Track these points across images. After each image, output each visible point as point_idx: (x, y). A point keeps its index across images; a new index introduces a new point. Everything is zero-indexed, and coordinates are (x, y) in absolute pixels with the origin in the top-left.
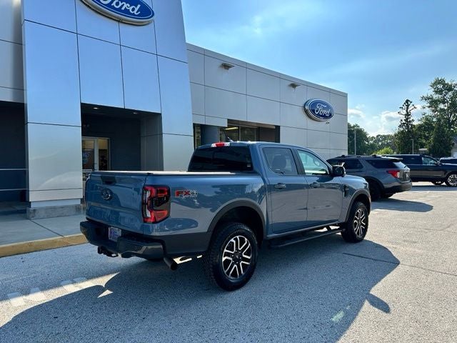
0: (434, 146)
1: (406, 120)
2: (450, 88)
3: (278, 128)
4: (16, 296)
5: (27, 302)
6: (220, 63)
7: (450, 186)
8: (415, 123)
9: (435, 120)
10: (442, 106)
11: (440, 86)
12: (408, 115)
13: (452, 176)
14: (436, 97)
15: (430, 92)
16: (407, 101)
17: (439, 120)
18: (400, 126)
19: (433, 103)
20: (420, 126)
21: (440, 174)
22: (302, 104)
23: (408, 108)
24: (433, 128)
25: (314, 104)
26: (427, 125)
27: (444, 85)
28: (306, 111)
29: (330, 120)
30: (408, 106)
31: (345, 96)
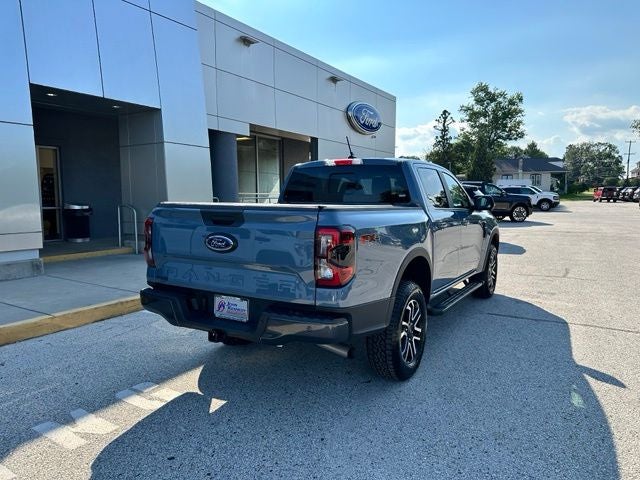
0: (473, 172)
1: (442, 137)
2: (492, 98)
3: (315, 140)
4: (51, 429)
5: (85, 436)
6: (237, 35)
7: (516, 221)
8: (452, 142)
9: (473, 138)
10: (482, 120)
11: (482, 94)
12: (445, 130)
13: (517, 209)
14: (477, 108)
15: (470, 101)
16: (445, 112)
17: (480, 138)
18: (436, 145)
19: (474, 116)
20: (458, 145)
21: (505, 207)
22: (344, 108)
23: (445, 122)
24: (473, 149)
25: (360, 109)
26: (465, 146)
27: (488, 93)
28: (349, 119)
29: (376, 133)
30: (445, 118)
31: (393, 100)
